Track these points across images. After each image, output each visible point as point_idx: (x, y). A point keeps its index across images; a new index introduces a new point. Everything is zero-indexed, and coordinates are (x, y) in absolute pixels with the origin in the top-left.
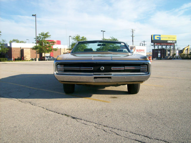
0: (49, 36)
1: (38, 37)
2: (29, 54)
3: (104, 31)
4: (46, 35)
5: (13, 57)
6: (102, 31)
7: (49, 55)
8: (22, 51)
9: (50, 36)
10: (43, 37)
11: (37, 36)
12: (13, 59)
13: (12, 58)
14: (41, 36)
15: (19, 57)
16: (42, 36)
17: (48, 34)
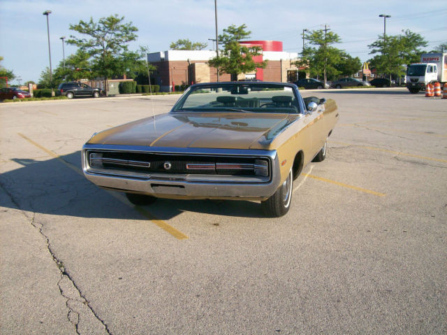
0: (246, 34)
1: (220, 37)
2: (206, 75)
3: (387, 16)
4: (239, 32)
5: (171, 83)
6: (381, 16)
7: (254, 76)
8: (191, 68)
9: (250, 32)
10: (233, 35)
11: (218, 35)
12: (171, 87)
13: (169, 85)
14: (228, 34)
15: (185, 81)
16: (230, 35)
17: (244, 29)
